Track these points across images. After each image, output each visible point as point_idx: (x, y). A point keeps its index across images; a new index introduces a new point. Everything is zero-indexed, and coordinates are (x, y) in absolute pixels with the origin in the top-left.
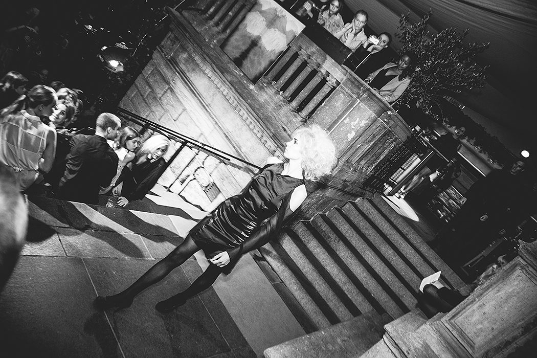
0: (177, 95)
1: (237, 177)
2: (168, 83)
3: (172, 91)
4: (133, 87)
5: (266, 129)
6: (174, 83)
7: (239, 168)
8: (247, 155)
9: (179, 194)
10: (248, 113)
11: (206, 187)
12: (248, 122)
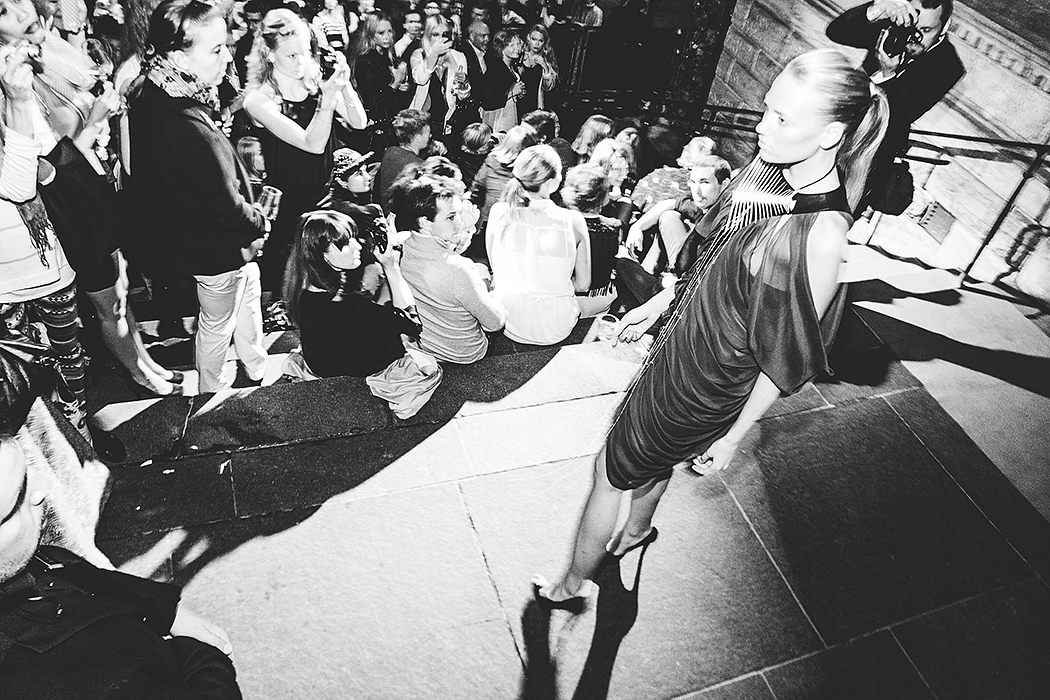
0: (809, 41)
1: (986, 178)
2: (786, 24)
3: (798, 36)
4: (723, 58)
5: (1036, 50)
6: (799, 19)
7: (988, 156)
8: (999, 124)
9: (867, 245)
10: (982, 27)
11: (922, 216)
12: (983, 47)
